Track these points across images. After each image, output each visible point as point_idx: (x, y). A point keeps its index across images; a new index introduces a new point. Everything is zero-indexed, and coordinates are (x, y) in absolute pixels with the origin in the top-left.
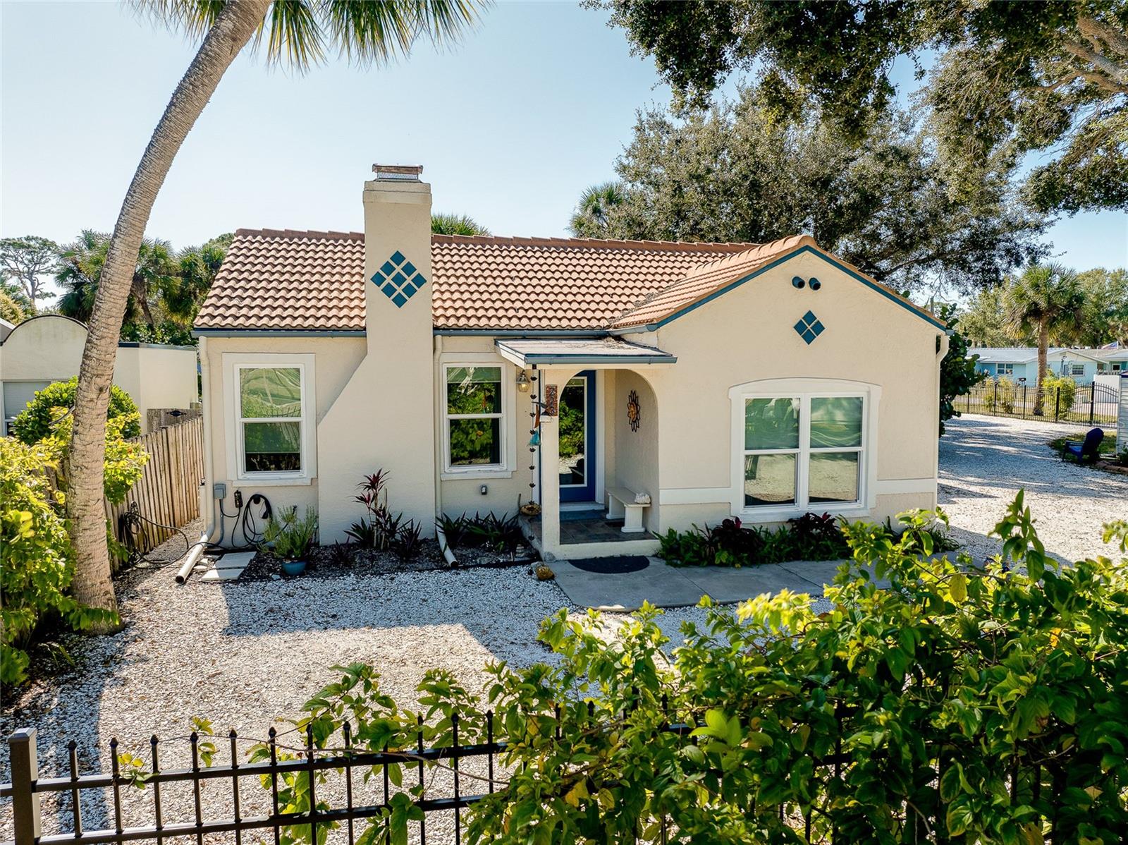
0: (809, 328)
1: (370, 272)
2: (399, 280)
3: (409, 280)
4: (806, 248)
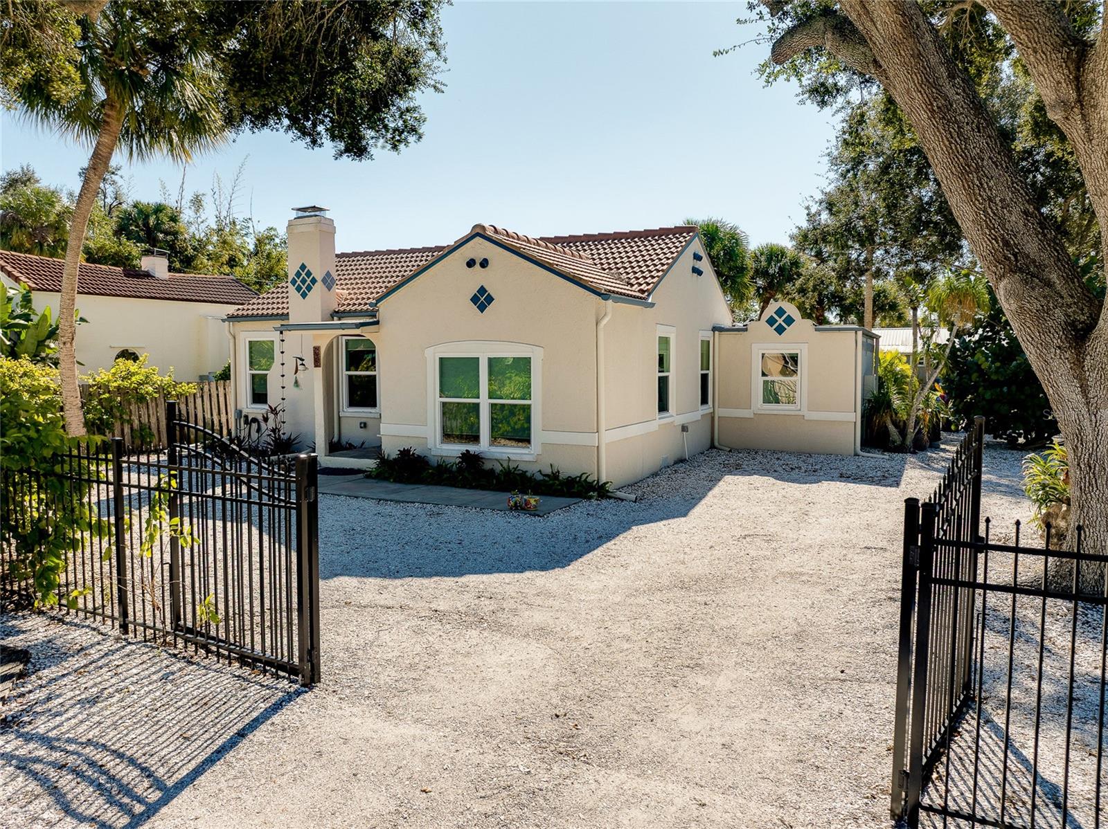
0: (482, 300)
1: (290, 278)
2: (304, 281)
3: (308, 282)
4: (478, 234)
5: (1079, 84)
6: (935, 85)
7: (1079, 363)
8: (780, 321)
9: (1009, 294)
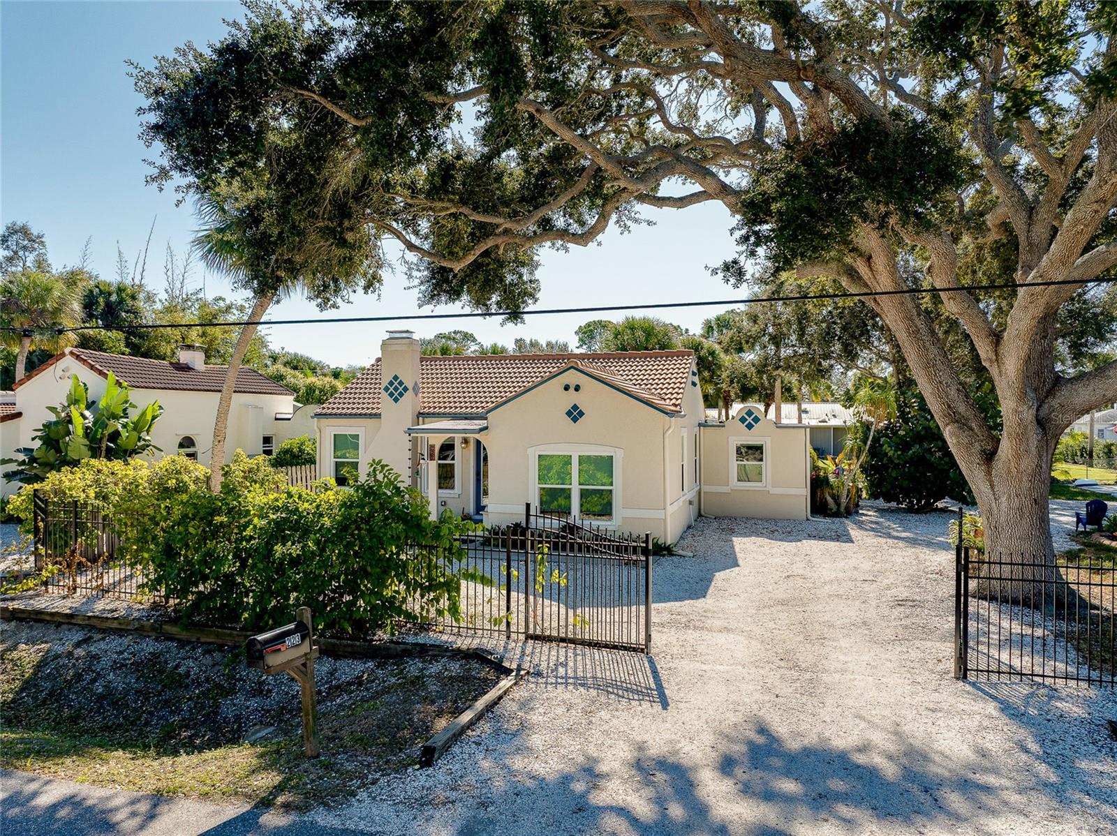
0: (575, 414)
1: (383, 386)
2: (396, 389)
3: (401, 389)
4: (572, 367)
5: (997, 355)
6: (911, 319)
7: (989, 473)
8: (750, 420)
9: (952, 434)
